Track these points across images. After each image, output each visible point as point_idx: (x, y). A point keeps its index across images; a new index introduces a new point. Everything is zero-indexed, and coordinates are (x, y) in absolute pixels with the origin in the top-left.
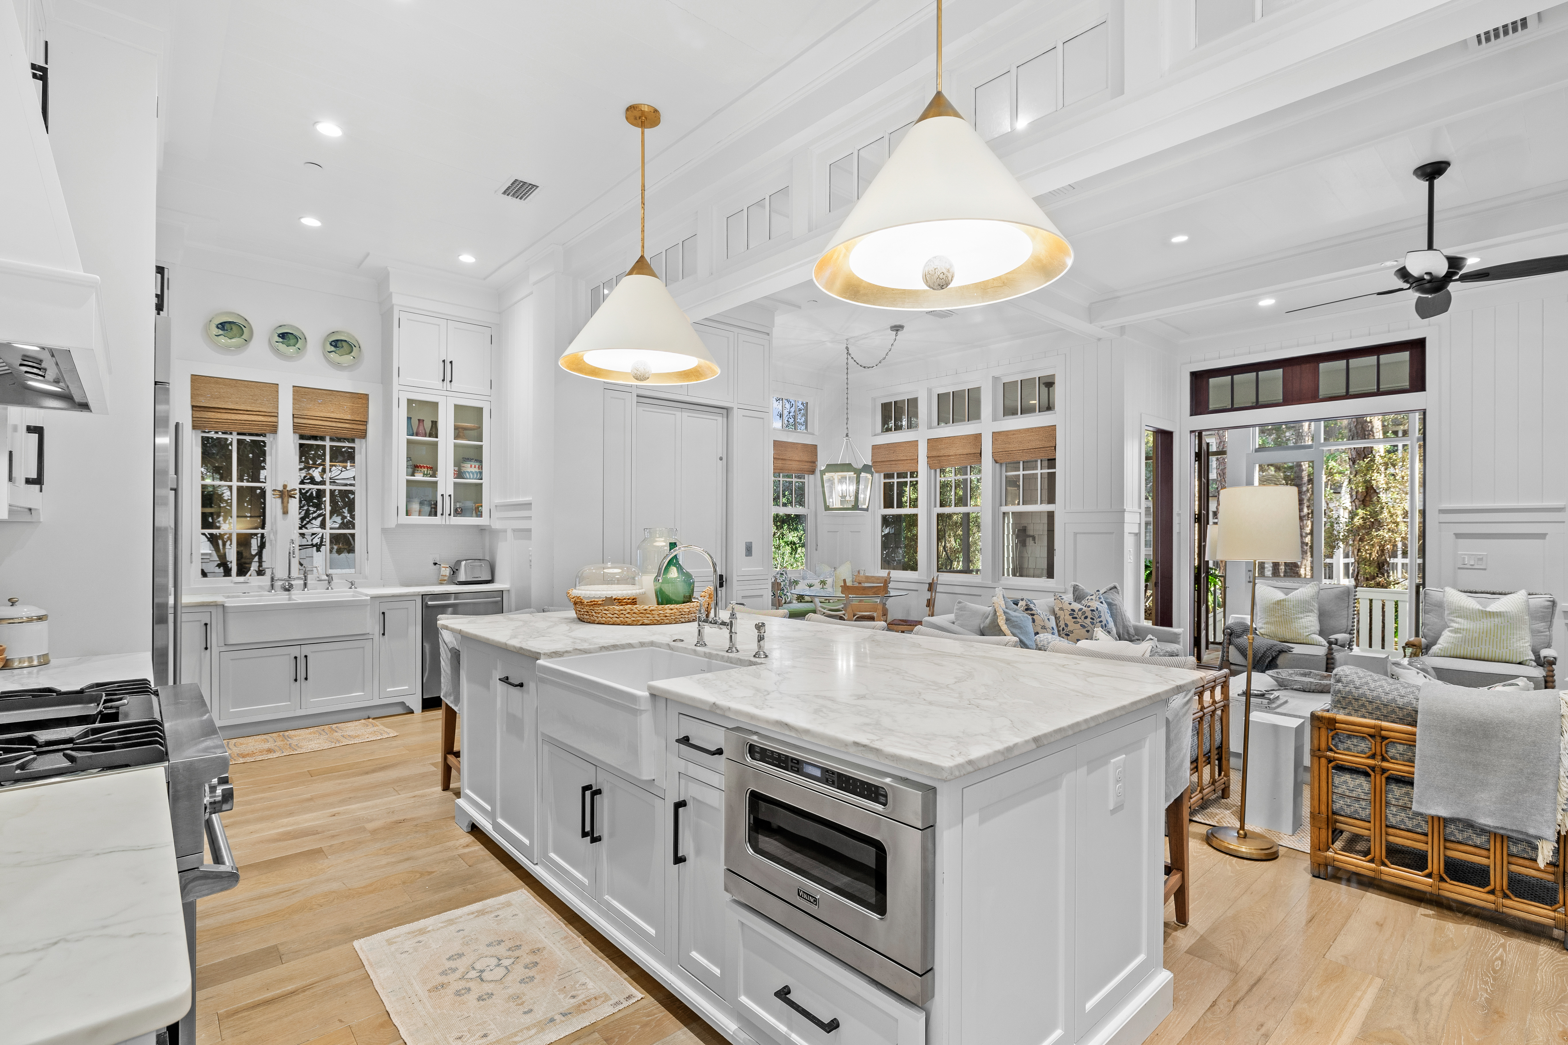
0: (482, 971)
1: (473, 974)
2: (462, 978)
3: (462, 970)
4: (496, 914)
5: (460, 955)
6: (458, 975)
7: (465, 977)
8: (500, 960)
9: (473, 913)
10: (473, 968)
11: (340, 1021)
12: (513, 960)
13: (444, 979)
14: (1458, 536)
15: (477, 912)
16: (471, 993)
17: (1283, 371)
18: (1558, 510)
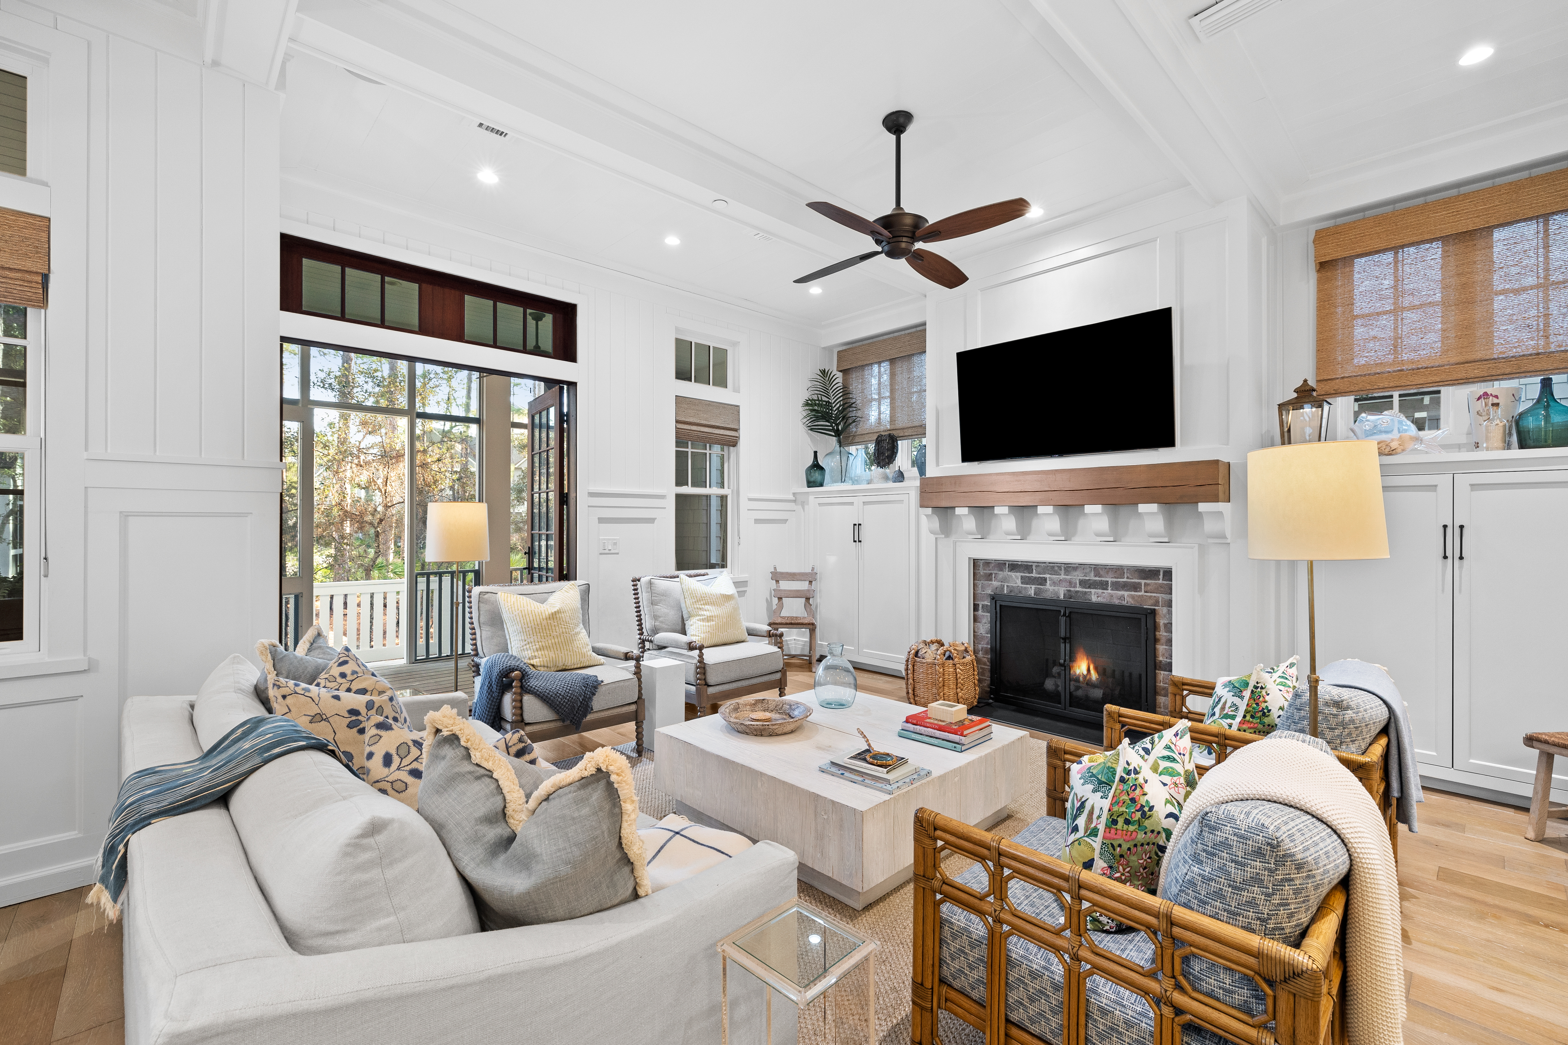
14: (601, 520)
17: (420, 288)
18: (662, 497)
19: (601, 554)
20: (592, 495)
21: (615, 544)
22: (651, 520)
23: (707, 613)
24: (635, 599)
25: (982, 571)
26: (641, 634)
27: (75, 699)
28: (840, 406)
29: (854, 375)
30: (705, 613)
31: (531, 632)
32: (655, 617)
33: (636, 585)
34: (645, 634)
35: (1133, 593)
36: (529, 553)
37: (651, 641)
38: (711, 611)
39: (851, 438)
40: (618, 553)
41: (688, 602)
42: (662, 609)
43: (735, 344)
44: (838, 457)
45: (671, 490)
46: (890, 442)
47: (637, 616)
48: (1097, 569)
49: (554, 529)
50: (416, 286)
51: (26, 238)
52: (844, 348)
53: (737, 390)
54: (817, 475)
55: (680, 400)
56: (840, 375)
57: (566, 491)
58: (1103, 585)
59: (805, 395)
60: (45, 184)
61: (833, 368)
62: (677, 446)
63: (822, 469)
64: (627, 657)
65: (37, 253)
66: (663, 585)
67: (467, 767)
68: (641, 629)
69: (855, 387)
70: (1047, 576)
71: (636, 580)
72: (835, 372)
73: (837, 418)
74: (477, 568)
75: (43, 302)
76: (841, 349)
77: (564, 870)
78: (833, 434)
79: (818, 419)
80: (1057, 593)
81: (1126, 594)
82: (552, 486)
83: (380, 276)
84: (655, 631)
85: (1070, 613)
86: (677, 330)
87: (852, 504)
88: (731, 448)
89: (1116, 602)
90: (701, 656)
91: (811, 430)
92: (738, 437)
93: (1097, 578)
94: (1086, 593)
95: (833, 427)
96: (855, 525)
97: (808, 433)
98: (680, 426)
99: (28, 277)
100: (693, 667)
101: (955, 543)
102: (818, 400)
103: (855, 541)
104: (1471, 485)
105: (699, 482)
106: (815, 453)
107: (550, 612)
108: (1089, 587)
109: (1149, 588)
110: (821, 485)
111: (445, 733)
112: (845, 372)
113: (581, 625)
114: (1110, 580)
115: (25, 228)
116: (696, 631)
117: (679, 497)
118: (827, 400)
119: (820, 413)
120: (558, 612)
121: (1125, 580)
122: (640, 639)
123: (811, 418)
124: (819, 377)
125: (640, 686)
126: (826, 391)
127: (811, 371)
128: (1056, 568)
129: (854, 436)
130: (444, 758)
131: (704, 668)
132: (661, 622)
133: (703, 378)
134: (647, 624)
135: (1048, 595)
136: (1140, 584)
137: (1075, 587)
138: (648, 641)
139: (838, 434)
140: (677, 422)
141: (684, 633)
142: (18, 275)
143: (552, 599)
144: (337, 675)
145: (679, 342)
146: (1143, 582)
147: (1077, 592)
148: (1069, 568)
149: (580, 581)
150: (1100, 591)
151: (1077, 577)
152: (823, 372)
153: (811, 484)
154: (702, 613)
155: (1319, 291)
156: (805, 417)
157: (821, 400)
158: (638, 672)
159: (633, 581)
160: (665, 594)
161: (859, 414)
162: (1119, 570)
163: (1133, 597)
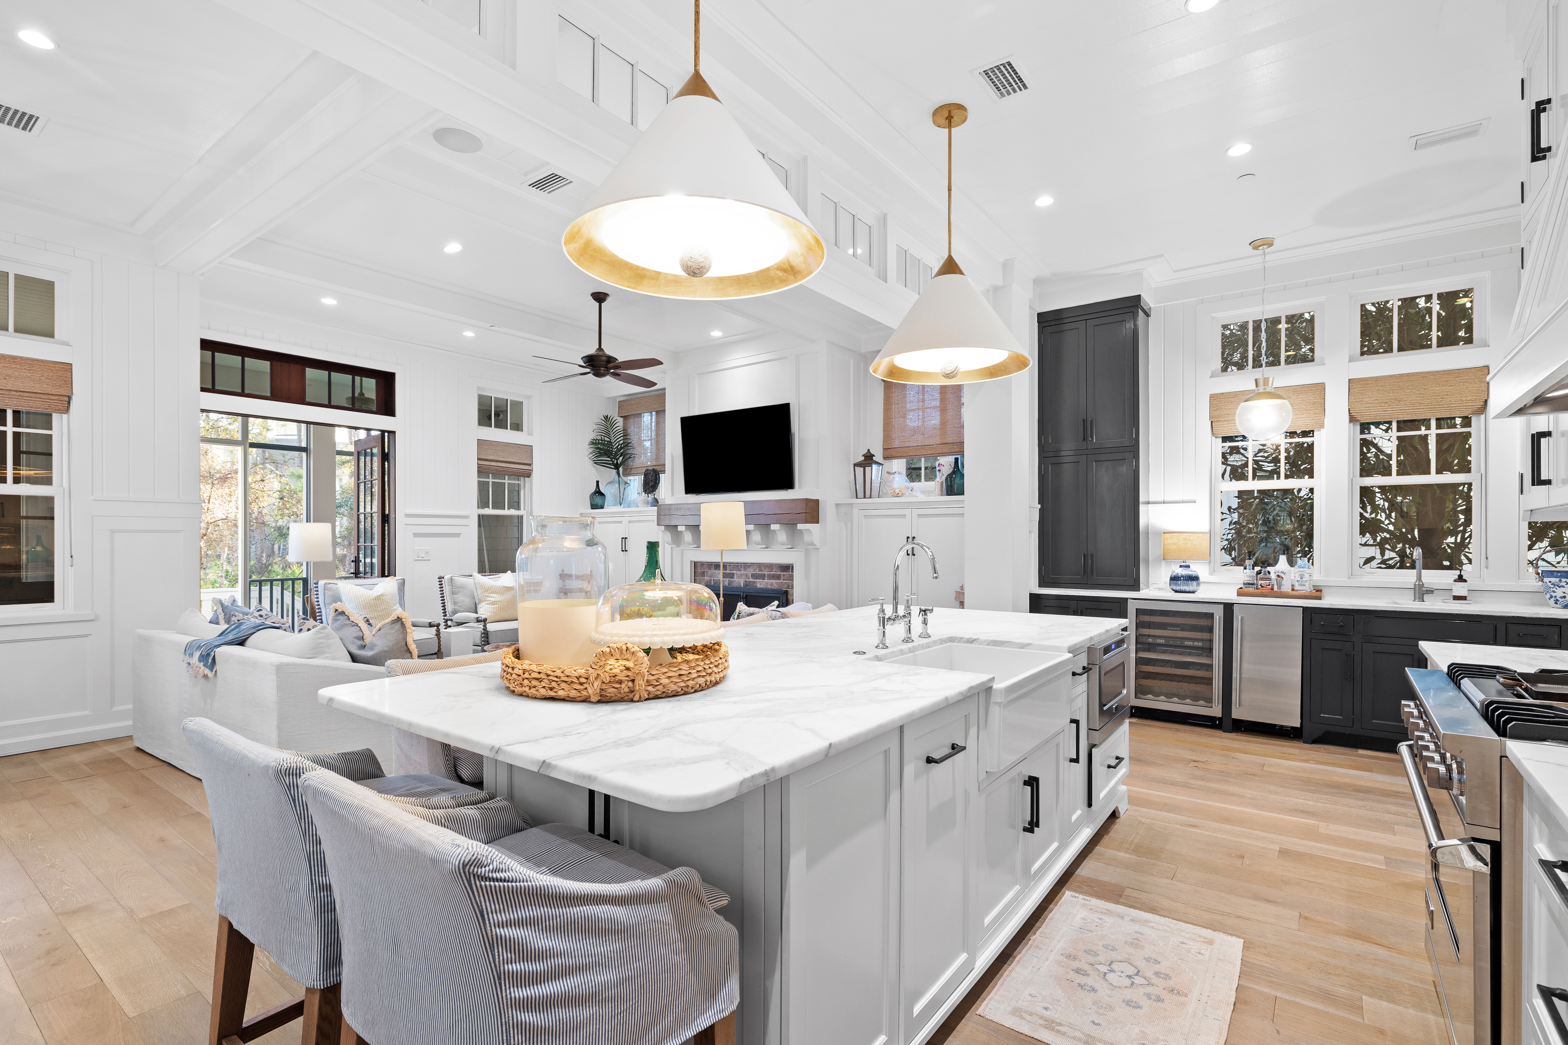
0: (1129, 977)
1: (1138, 980)
2: (1150, 984)
3: (1142, 990)
4: (1044, 1012)
5: (1128, 1003)
6: (1150, 989)
7: (1147, 983)
8: (1105, 973)
9: (1058, 1031)
10: (1133, 983)
11: (1278, 1032)
12: (1096, 966)
13: (1165, 995)
14: (416, 535)
15: (1053, 1030)
16: (1157, 970)
17: (271, 365)
18: (467, 517)
19: (415, 560)
20: (408, 516)
21: (427, 553)
22: (457, 535)
23: (493, 599)
24: (440, 591)
25: (699, 570)
26: (445, 616)
27: (86, 636)
28: (619, 445)
29: (631, 420)
30: (491, 599)
31: (362, 608)
32: (455, 603)
33: (441, 581)
34: (448, 615)
35: (777, 581)
36: (355, 561)
37: (452, 620)
38: (495, 597)
39: (629, 470)
40: (429, 560)
41: (479, 592)
42: (460, 597)
43: (529, 398)
44: (617, 485)
45: (473, 511)
46: (654, 475)
47: (442, 603)
48: (760, 566)
49: (377, 542)
50: (268, 363)
51: (60, 376)
52: (624, 398)
53: (530, 433)
54: (598, 500)
55: (481, 443)
56: (621, 420)
57: (387, 512)
58: (762, 577)
59: (591, 436)
60: (68, 344)
61: (614, 414)
62: (479, 477)
63: (602, 494)
64: (431, 625)
65: (66, 384)
66: (460, 580)
67: (348, 622)
68: (445, 612)
69: (632, 430)
70: (735, 572)
71: (441, 578)
72: (616, 417)
73: (616, 454)
74: (304, 576)
75: (67, 410)
76: (622, 399)
77: (386, 649)
78: (613, 467)
79: (601, 455)
80: (739, 583)
81: (774, 581)
82: (375, 509)
83: (240, 357)
84: (455, 612)
85: (746, 596)
86: (479, 388)
87: (621, 522)
88: (526, 478)
89: (769, 587)
90: (485, 626)
91: (595, 463)
92: (532, 470)
93: (760, 572)
94: (754, 582)
95: (613, 462)
96: (622, 538)
97: (594, 466)
98: (481, 462)
99: (61, 398)
100: (479, 634)
101: (682, 551)
102: (601, 440)
103: (622, 551)
104: (918, 515)
105: (499, 505)
106: (598, 482)
107: (376, 595)
108: (756, 579)
109: (785, 577)
110: (602, 507)
111: (340, 610)
112: (625, 418)
113: (398, 605)
114: (766, 573)
115: (60, 370)
116: (484, 611)
117: (481, 518)
118: (609, 440)
119: (603, 450)
120: (381, 595)
121: (773, 573)
122: (444, 619)
123: (596, 454)
124: (603, 422)
125: (439, 643)
126: (608, 434)
127: (598, 417)
128: (739, 567)
129: (631, 469)
130: (339, 620)
131: (487, 634)
132: (459, 606)
133: (501, 424)
134: (449, 608)
135: (735, 585)
136: (781, 575)
137: (749, 579)
138: (450, 620)
139: (617, 467)
140: (479, 459)
141: (476, 612)
142: (56, 398)
143: (376, 588)
144: (257, 616)
145: (481, 397)
146: (782, 573)
147: (750, 582)
148: (746, 566)
149: (398, 577)
150: (762, 580)
151: (750, 571)
152: (606, 418)
153: (594, 506)
154: (489, 599)
155: (885, 394)
156: (591, 453)
157: (604, 440)
158: (438, 634)
159: (439, 578)
160: (462, 587)
161: (635, 451)
162: (770, 566)
163: (777, 583)
